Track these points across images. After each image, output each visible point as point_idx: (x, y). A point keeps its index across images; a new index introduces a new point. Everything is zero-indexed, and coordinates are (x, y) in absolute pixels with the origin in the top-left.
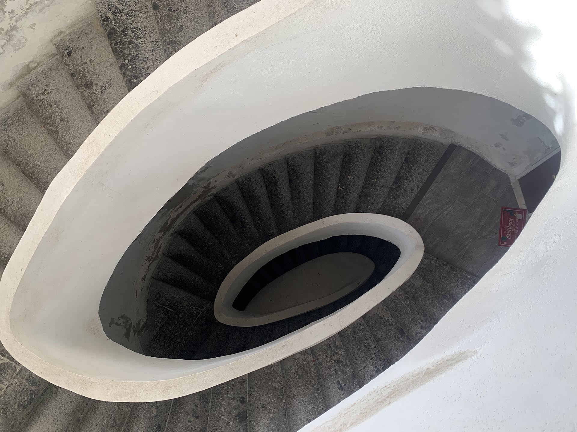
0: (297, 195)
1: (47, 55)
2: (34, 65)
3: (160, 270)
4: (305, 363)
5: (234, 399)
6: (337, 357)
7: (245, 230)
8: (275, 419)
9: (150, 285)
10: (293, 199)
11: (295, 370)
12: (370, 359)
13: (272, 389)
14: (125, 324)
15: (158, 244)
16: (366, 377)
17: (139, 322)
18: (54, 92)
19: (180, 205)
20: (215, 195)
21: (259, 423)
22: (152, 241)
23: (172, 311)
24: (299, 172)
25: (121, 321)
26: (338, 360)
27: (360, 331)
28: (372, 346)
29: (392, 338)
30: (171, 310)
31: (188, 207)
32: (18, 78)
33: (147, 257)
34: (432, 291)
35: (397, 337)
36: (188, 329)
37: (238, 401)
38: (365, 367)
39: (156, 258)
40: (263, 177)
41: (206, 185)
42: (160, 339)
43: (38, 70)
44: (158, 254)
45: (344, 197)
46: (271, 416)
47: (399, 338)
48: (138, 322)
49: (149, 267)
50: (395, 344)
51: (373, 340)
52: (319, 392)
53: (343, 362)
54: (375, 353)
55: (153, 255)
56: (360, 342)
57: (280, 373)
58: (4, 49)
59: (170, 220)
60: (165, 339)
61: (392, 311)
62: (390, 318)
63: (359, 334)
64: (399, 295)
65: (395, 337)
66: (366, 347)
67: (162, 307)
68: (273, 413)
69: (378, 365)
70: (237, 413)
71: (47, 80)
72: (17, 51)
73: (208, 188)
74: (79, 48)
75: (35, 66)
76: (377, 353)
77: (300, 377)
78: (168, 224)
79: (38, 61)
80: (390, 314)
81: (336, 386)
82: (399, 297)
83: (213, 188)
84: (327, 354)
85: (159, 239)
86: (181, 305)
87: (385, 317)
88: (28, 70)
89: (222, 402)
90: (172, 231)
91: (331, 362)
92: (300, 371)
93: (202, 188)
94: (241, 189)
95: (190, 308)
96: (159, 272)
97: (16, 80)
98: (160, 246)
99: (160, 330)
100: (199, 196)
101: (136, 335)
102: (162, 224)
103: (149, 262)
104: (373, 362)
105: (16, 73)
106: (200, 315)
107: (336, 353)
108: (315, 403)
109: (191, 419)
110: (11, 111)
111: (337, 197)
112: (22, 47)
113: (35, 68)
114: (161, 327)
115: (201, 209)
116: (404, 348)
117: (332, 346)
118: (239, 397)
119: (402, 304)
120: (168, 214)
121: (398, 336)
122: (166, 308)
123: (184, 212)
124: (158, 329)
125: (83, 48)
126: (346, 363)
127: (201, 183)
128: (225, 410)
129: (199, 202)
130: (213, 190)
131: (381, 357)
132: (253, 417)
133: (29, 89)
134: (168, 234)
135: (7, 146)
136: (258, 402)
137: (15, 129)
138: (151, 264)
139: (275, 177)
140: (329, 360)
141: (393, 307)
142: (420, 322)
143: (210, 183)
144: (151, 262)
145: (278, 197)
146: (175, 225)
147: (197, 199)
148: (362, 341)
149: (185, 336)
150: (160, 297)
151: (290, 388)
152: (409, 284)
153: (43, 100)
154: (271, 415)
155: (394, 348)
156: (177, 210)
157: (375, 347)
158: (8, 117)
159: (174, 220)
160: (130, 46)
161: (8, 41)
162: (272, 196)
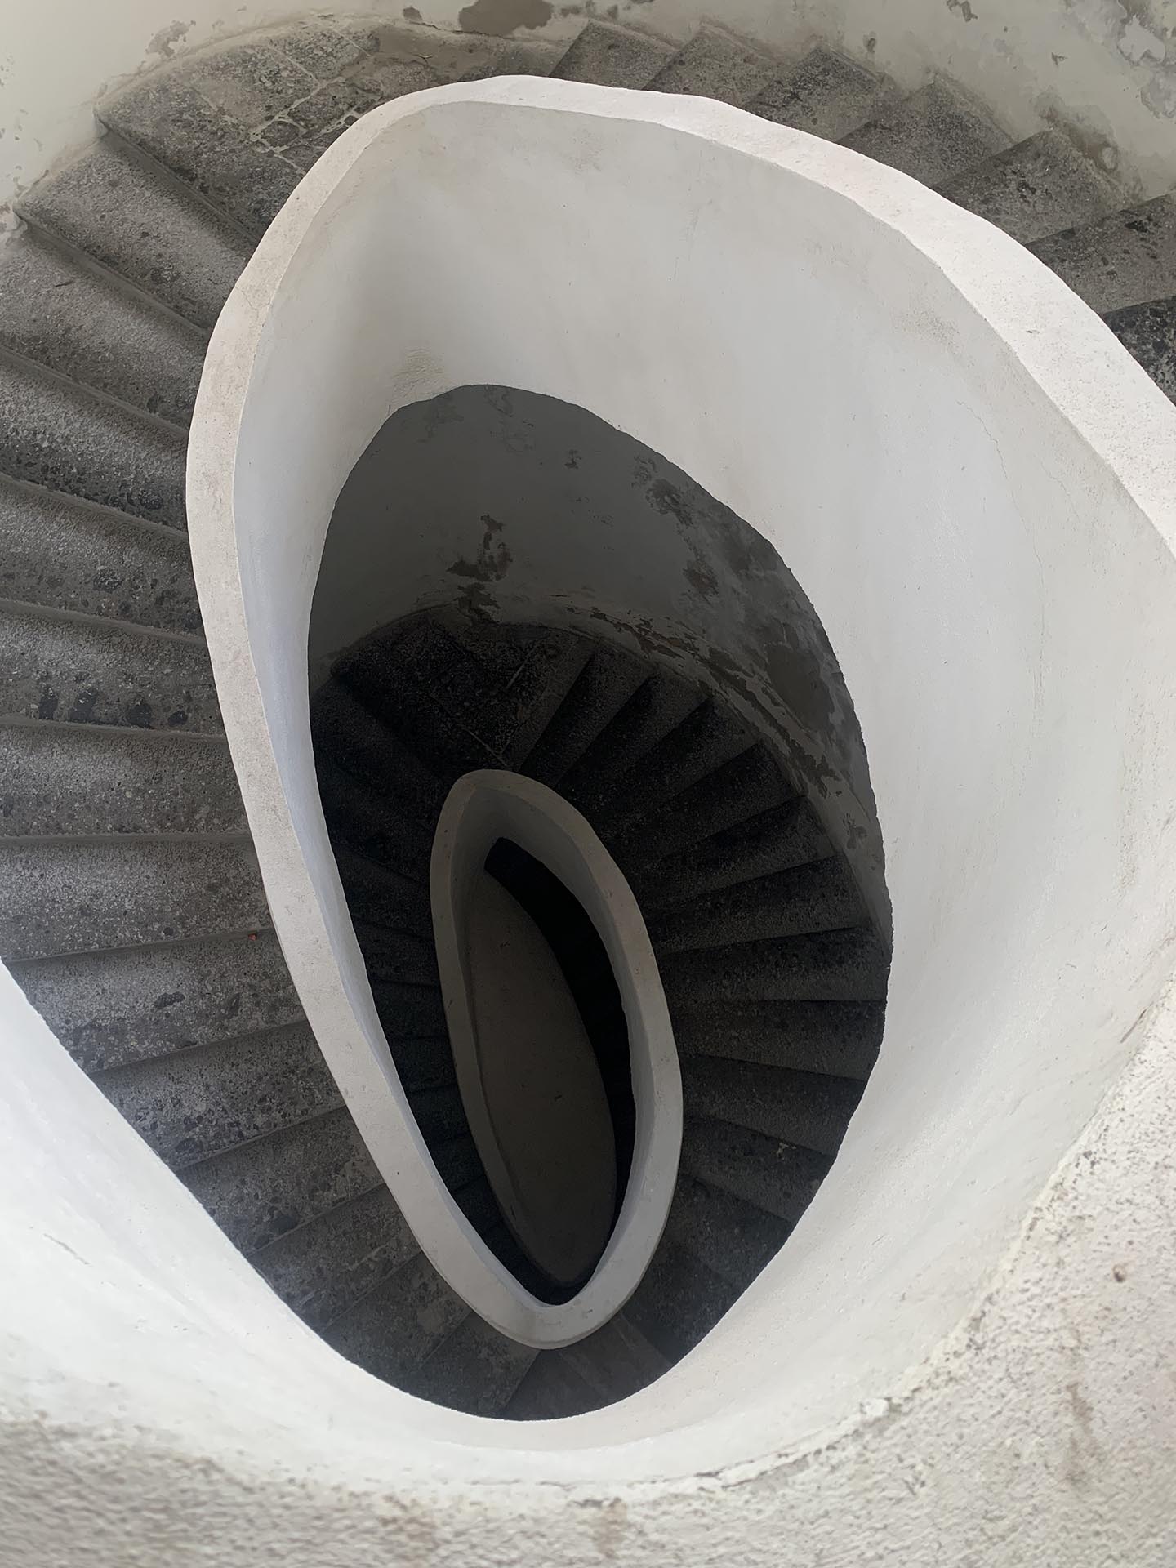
0: (777, 1020)
1: (1138, 188)
2: (1109, 160)
3: (617, 657)
4: (247, 905)
5: (189, 699)
6: (247, 1003)
7: (690, 868)
8: (117, 802)
9: (582, 634)
10: (764, 1003)
11: (234, 877)
12: (226, 1106)
13: (193, 802)
14: (488, 561)
15: (679, 647)
16: (178, 1086)
17: (493, 603)
18: (1026, 208)
19: (780, 700)
20: (804, 796)
21: (117, 761)
22: (689, 633)
23: (510, 684)
24: (849, 1034)
25: (494, 550)
26: (237, 1005)
27: (310, 1089)
28: (260, 1120)
29: (275, 1191)
30: (513, 680)
31: (773, 722)
32: (1071, 131)
33: (651, 620)
34: (398, 1361)
35: (276, 1205)
36: (458, 717)
37: (181, 707)
38: (207, 1087)
39: (647, 645)
40: (844, 929)
41: (830, 767)
42: (444, 652)
43: (1096, 175)
44: (655, 648)
45: (752, 1155)
46: (127, 793)
47: (271, 1210)
48: (492, 598)
49: (624, 625)
50: (256, 1196)
51: (275, 1125)
52: (163, 934)
53: (229, 1018)
54: (238, 1124)
55: (655, 634)
56: (279, 1084)
57: (229, 829)
58: (1142, 63)
59: (741, 675)
60: (442, 662)
61: (356, 1212)
62: (332, 1194)
63: (301, 1084)
64: (399, 1242)
65: (275, 1200)
66: (260, 1101)
67: (522, 660)
68: (131, 801)
69: (205, 1126)
70: (150, 703)
71: (1065, 194)
72: (1139, 99)
73: (819, 771)
74: (1153, 247)
75: (1105, 165)
76: (237, 1129)
77: (212, 888)
78: (728, 671)
79: (1118, 169)
80: (344, 1195)
81: (170, 990)
82: (393, 1243)
83: (821, 785)
84: (261, 978)
85: (694, 648)
86: (520, 705)
87: (340, 1179)
88: (1093, 147)
89: (188, 670)
90: (714, 684)
91: (237, 984)
92: (227, 889)
93: (823, 757)
94: (814, 866)
95: (510, 725)
96: (612, 655)
97: (1065, 125)
98: (674, 655)
99: (466, 651)
100: (800, 749)
101: (462, 594)
102: (731, 656)
103: (636, 626)
104: (216, 1114)
105: (1083, 120)
106: (488, 748)
107: (258, 1004)
108: (136, 918)
109: (158, 588)
110: (983, 134)
111: (756, 1135)
112: (1151, 109)
113: (1101, 166)
114: (472, 657)
115: (766, 759)
116: (238, 1222)
117: (281, 993)
118: (189, 710)
119: (373, 1246)
120: (756, 668)
121: (277, 1209)
122: (520, 669)
123: (759, 713)
124: (468, 648)
125: (1154, 257)
126: (226, 1028)
127: (835, 749)
128: (167, 674)
129: (785, 750)
130: (816, 788)
131: (225, 1141)
132: (135, 749)
133: (1038, 155)
134: (704, 673)
135: (884, 128)
136: (171, 766)
137: (932, 145)
138: (632, 630)
139: (841, 962)
140: (244, 980)
141: (367, 1216)
142: (311, 1295)
143: (836, 778)
144: (636, 629)
145: (777, 964)
146: (728, 690)
147: (791, 744)
148: (280, 1091)
149: (442, 710)
150: (550, 657)
151: (192, 858)
152: (432, 1288)
153: (1002, 186)
154: (129, 795)
155: (245, 1191)
156: (767, 693)
157: (256, 1127)
158: (965, 128)
159: (740, 686)
160: (1150, 346)
161: (1163, 64)
162: (782, 949)
